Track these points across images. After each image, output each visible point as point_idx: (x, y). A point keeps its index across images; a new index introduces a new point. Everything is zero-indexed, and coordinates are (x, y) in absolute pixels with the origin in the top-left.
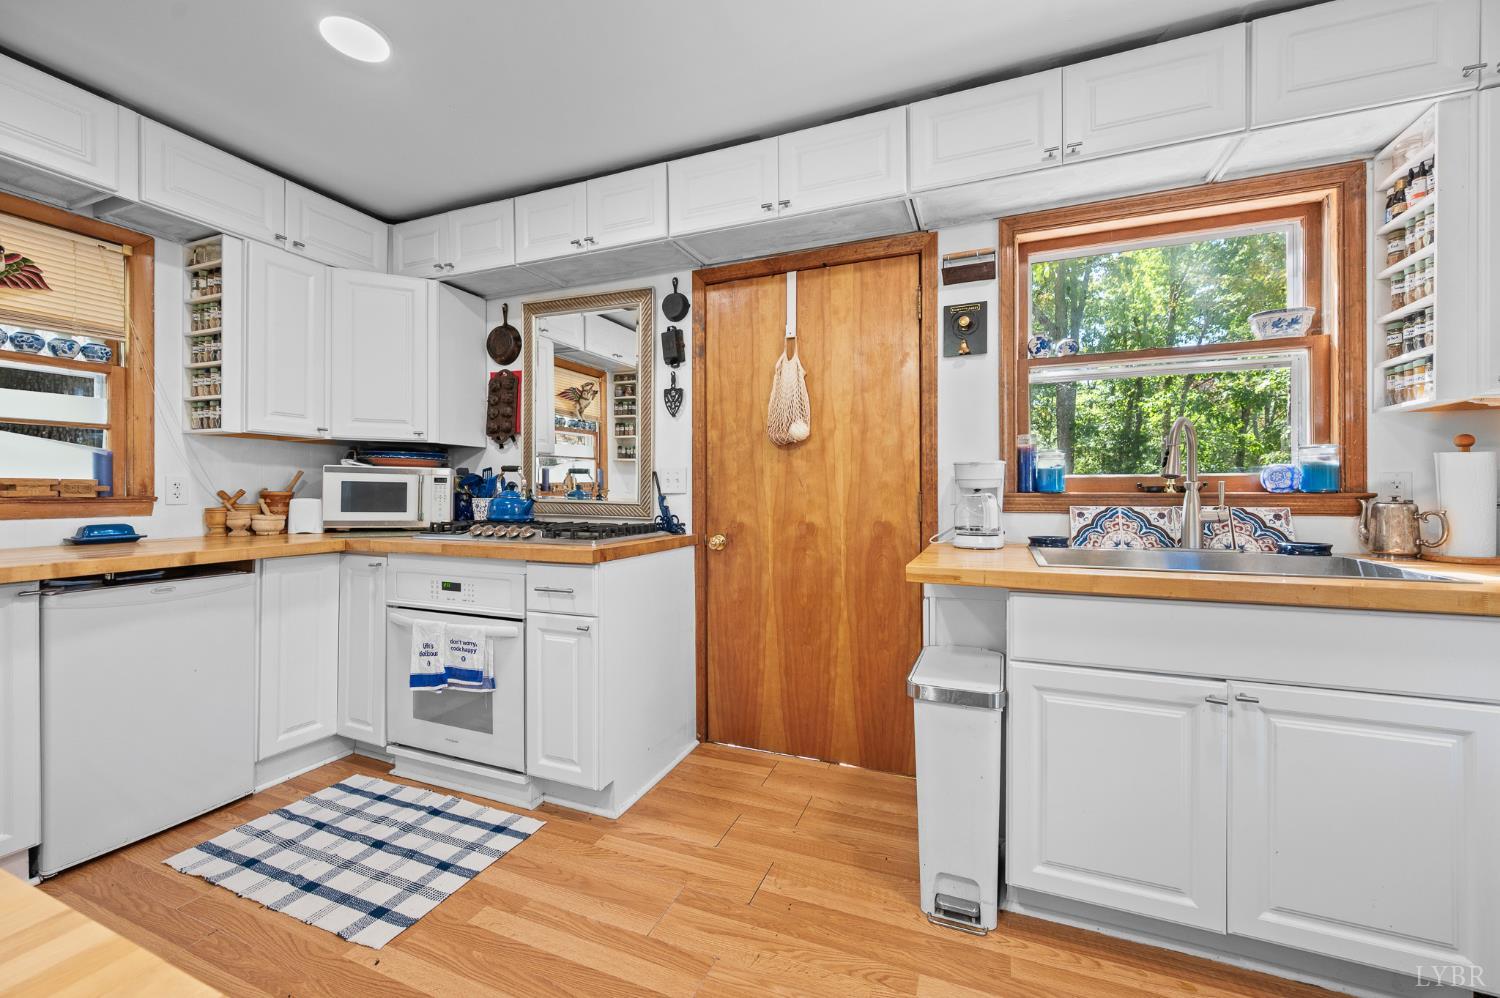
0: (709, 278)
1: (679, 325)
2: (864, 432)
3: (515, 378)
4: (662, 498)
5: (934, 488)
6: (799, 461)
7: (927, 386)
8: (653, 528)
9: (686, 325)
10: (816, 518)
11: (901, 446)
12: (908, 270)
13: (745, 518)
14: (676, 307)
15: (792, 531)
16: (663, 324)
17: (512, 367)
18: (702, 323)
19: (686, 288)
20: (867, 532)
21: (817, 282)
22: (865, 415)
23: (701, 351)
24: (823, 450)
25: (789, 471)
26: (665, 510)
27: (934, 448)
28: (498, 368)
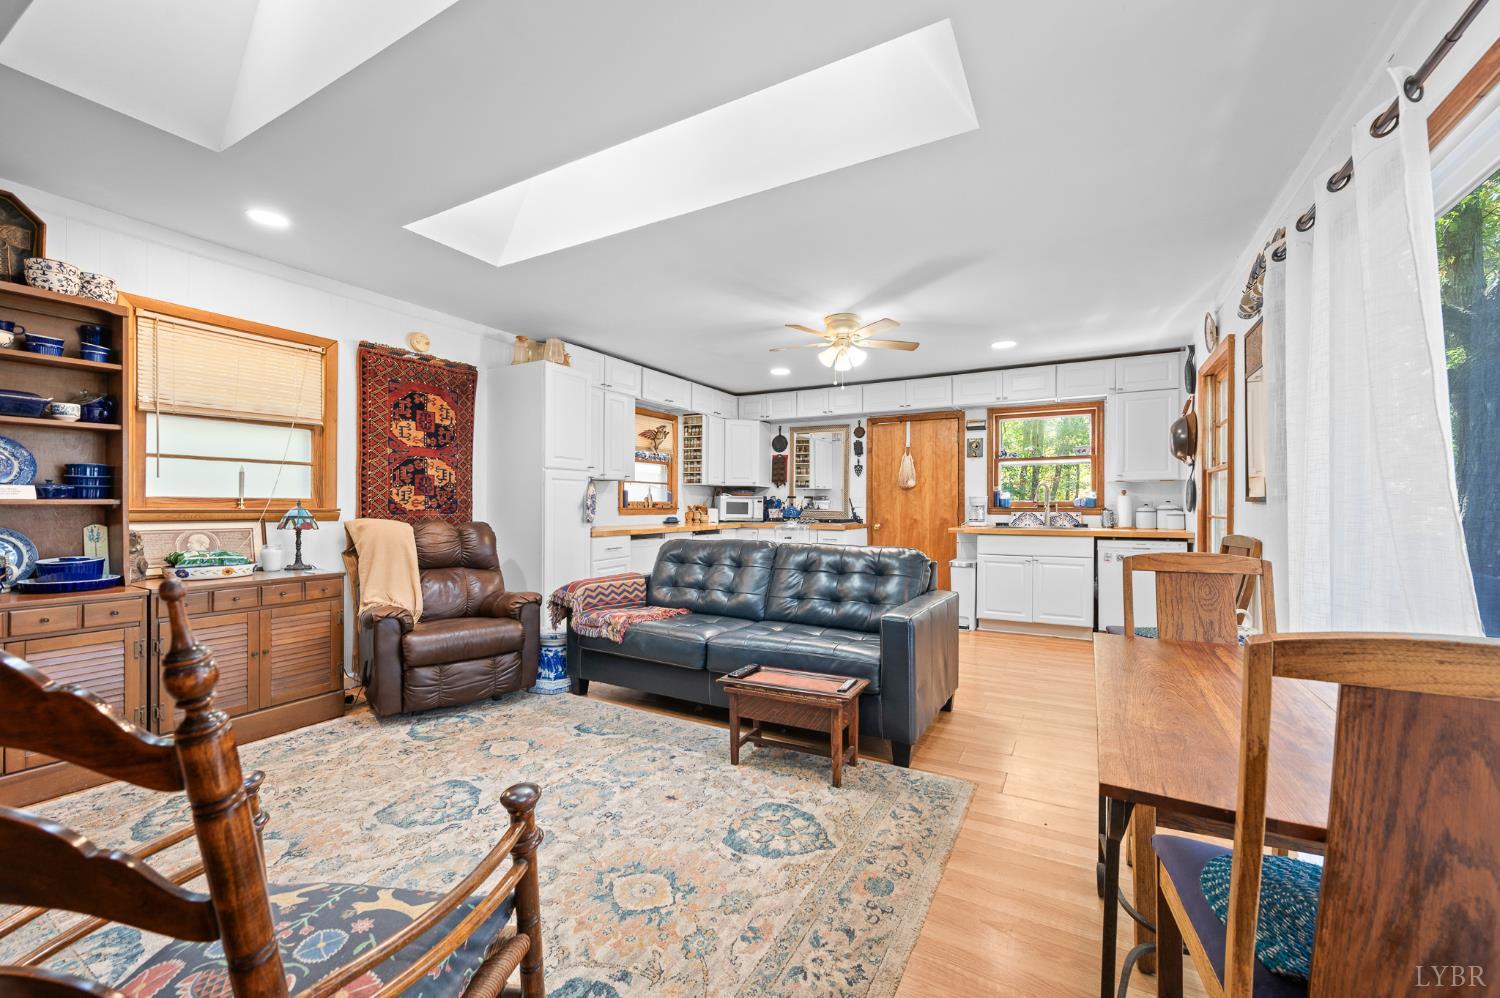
0: (874, 421)
1: (860, 440)
2: (937, 484)
3: (785, 458)
4: (853, 509)
5: (964, 505)
6: (911, 495)
7: (961, 468)
8: (851, 521)
9: (864, 440)
10: (917, 517)
11: (951, 490)
12: (954, 424)
13: (888, 517)
14: (859, 432)
15: (908, 522)
16: (853, 439)
17: (783, 453)
18: (870, 440)
19: (864, 425)
20: (938, 522)
21: (919, 426)
22: (937, 478)
23: (870, 451)
24: (920, 491)
25: (907, 496)
26: (854, 514)
27: (963, 490)
28: (777, 453)
